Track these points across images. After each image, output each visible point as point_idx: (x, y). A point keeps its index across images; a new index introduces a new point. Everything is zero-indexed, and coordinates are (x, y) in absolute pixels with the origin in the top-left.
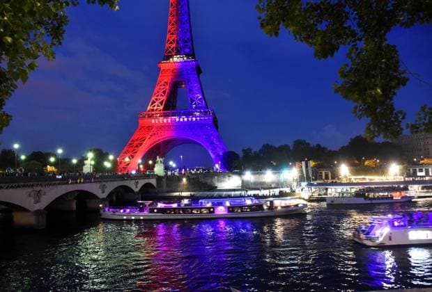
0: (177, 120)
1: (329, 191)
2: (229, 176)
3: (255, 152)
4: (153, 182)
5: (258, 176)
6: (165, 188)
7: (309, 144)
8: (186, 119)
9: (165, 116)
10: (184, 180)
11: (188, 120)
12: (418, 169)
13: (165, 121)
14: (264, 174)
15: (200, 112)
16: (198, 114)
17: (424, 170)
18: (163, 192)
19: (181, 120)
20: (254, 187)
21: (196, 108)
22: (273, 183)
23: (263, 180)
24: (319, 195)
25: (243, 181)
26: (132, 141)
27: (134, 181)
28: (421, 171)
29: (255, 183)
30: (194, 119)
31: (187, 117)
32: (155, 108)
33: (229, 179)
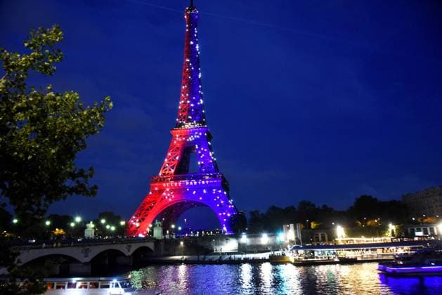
0: (187, 183)
1: (316, 254)
2: (227, 239)
3: (262, 214)
4: (151, 245)
5: (254, 239)
6: (163, 252)
7: (314, 205)
8: (195, 183)
9: (176, 179)
10: (182, 243)
11: (198, 183)
12: (415, 229)
13: (176, 184)
14: (260, 236)
15: (209, 176)
16: (207, 178)
17: (422, 229)
18: (160, 256)
19: (191, 183)
20: (250, 250)
21: (206, 172)
22: (269, 245)
23: (259, 243)
24: (306, 258)
25: (239, 244)
26: (144, 204)
27: (125, 246)
28: (419, 230)
29: (251, 246)
30: (203, 182)
31: (197, 181)
32: (167, 172)
33: (227, 242)
